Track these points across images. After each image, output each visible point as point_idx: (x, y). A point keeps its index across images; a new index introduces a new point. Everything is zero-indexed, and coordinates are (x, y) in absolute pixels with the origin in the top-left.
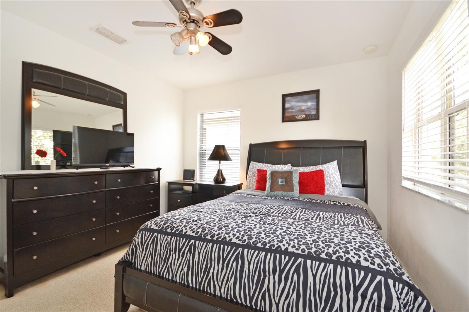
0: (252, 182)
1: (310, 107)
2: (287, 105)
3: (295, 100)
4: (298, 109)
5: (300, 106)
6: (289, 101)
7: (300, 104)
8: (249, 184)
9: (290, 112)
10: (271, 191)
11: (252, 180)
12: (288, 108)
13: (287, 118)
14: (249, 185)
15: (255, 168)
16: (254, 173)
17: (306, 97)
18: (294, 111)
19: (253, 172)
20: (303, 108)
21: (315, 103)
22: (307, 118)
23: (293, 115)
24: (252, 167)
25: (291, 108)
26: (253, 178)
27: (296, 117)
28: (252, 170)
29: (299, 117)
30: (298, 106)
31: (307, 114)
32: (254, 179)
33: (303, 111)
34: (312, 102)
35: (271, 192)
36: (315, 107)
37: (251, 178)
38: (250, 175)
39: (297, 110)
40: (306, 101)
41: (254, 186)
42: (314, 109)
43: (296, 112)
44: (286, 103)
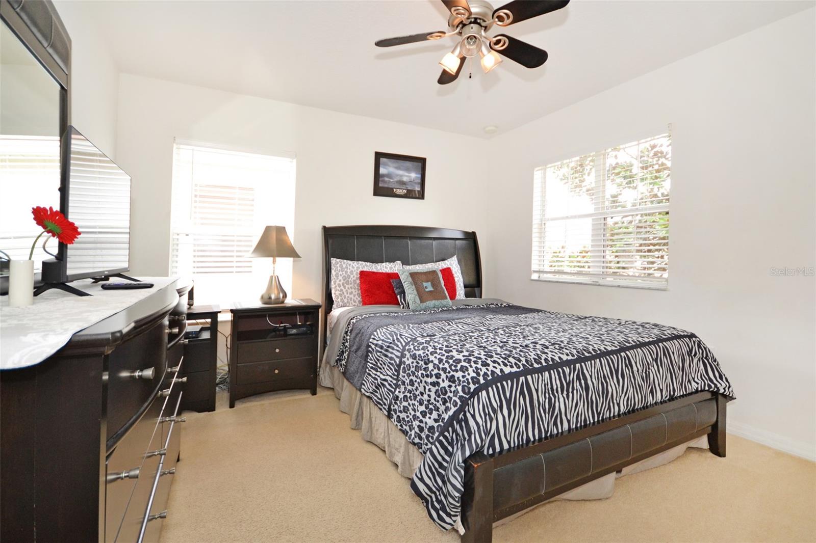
0: (345, 293)
1: (414, 180)
2: (382, 171)
3: (396, 165)
4: (397, 179)
5: (401, 176)
6: (385, 165)
7: (401, 172)
8: (340, 298)
9: (387, 181)
10: (421, 302)
11: (344, 290)
12: (384, 176)
13: (381, 190)
14: (342, 299)
15: (346, 270)
16: (347, 279)
17: (408, 164)
18: (392, 180)
19: (344, 276)
20: (405, 179)
21: (419, 176)
22: (410, 195)
23: (390, 187)
24: (339, 268)
25: (389, 175)
26: (347, 286)
27: (395, 191)
28: (341, 273)
29: (399, 192)
30: (397, 175)
31: (409, 188)
32: (348, 288)
33: (402, 183)
34: (416, 173)
35: (421, 304)
36: (420, 181)
37: (342, 287)
38: (338, 282)
39: (395, 180)
40: (408, 170)
41: (351, 301)
42: (418, 183)
43: (394, 183)
44: (381, 166)
